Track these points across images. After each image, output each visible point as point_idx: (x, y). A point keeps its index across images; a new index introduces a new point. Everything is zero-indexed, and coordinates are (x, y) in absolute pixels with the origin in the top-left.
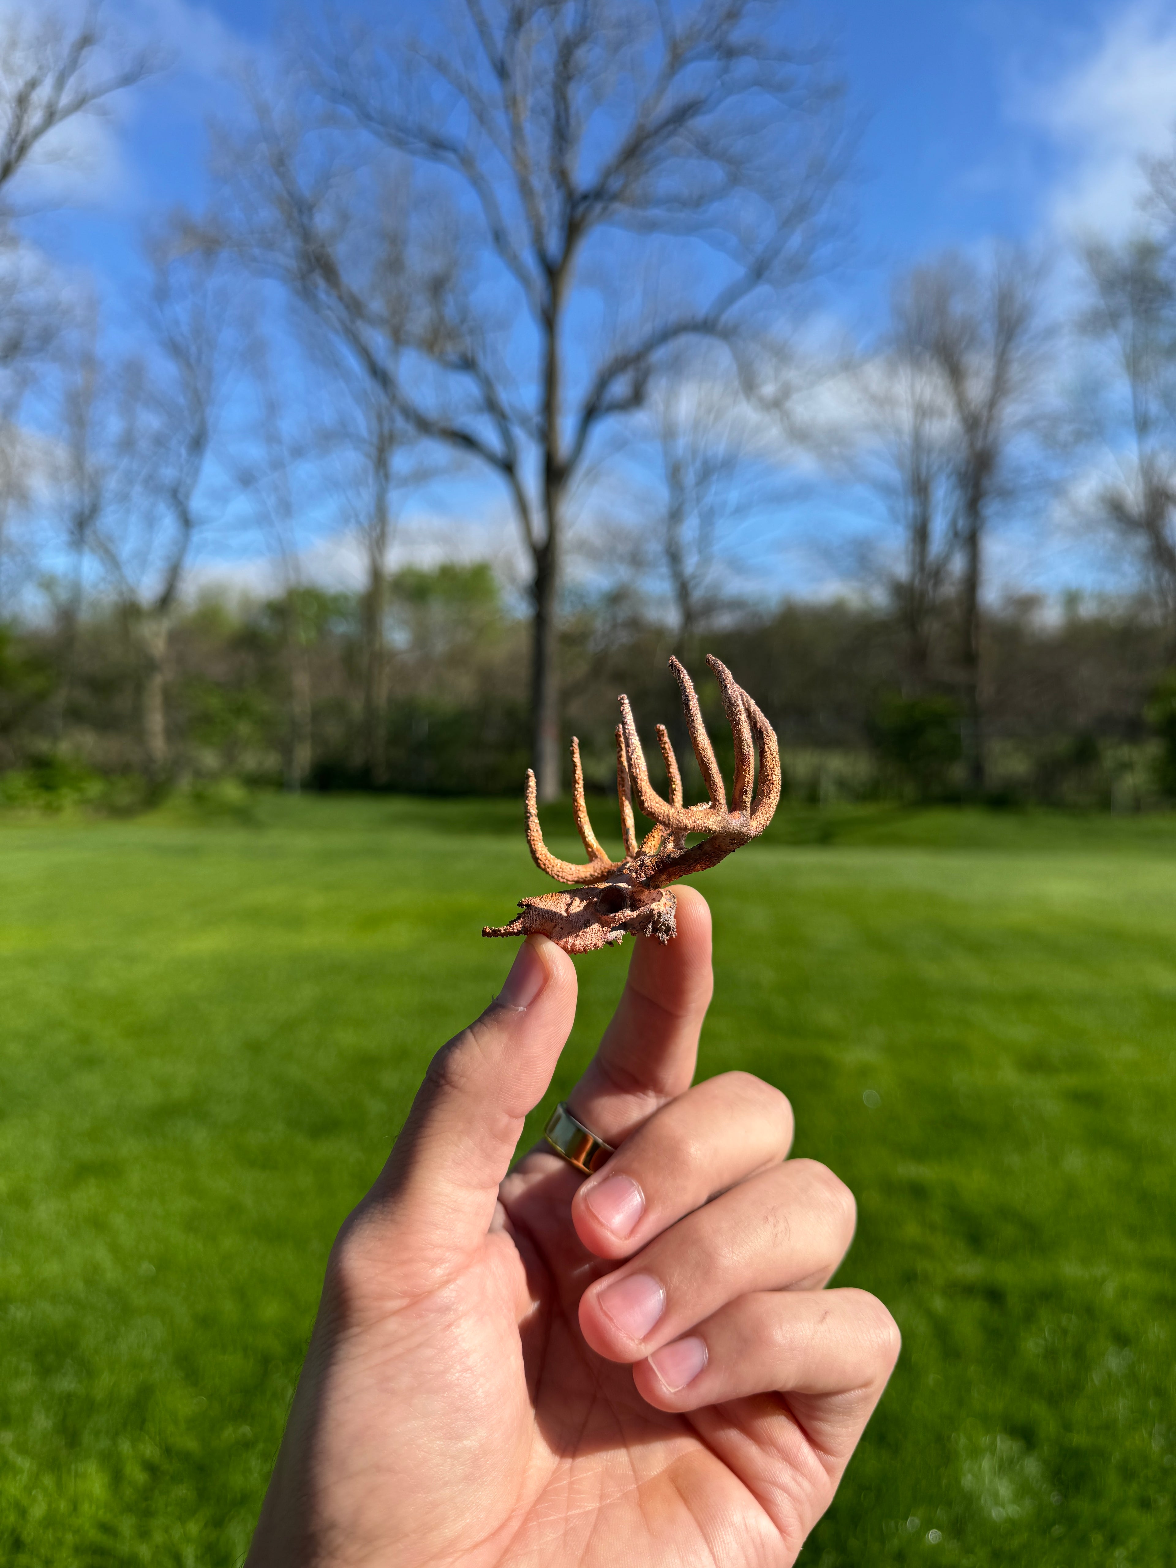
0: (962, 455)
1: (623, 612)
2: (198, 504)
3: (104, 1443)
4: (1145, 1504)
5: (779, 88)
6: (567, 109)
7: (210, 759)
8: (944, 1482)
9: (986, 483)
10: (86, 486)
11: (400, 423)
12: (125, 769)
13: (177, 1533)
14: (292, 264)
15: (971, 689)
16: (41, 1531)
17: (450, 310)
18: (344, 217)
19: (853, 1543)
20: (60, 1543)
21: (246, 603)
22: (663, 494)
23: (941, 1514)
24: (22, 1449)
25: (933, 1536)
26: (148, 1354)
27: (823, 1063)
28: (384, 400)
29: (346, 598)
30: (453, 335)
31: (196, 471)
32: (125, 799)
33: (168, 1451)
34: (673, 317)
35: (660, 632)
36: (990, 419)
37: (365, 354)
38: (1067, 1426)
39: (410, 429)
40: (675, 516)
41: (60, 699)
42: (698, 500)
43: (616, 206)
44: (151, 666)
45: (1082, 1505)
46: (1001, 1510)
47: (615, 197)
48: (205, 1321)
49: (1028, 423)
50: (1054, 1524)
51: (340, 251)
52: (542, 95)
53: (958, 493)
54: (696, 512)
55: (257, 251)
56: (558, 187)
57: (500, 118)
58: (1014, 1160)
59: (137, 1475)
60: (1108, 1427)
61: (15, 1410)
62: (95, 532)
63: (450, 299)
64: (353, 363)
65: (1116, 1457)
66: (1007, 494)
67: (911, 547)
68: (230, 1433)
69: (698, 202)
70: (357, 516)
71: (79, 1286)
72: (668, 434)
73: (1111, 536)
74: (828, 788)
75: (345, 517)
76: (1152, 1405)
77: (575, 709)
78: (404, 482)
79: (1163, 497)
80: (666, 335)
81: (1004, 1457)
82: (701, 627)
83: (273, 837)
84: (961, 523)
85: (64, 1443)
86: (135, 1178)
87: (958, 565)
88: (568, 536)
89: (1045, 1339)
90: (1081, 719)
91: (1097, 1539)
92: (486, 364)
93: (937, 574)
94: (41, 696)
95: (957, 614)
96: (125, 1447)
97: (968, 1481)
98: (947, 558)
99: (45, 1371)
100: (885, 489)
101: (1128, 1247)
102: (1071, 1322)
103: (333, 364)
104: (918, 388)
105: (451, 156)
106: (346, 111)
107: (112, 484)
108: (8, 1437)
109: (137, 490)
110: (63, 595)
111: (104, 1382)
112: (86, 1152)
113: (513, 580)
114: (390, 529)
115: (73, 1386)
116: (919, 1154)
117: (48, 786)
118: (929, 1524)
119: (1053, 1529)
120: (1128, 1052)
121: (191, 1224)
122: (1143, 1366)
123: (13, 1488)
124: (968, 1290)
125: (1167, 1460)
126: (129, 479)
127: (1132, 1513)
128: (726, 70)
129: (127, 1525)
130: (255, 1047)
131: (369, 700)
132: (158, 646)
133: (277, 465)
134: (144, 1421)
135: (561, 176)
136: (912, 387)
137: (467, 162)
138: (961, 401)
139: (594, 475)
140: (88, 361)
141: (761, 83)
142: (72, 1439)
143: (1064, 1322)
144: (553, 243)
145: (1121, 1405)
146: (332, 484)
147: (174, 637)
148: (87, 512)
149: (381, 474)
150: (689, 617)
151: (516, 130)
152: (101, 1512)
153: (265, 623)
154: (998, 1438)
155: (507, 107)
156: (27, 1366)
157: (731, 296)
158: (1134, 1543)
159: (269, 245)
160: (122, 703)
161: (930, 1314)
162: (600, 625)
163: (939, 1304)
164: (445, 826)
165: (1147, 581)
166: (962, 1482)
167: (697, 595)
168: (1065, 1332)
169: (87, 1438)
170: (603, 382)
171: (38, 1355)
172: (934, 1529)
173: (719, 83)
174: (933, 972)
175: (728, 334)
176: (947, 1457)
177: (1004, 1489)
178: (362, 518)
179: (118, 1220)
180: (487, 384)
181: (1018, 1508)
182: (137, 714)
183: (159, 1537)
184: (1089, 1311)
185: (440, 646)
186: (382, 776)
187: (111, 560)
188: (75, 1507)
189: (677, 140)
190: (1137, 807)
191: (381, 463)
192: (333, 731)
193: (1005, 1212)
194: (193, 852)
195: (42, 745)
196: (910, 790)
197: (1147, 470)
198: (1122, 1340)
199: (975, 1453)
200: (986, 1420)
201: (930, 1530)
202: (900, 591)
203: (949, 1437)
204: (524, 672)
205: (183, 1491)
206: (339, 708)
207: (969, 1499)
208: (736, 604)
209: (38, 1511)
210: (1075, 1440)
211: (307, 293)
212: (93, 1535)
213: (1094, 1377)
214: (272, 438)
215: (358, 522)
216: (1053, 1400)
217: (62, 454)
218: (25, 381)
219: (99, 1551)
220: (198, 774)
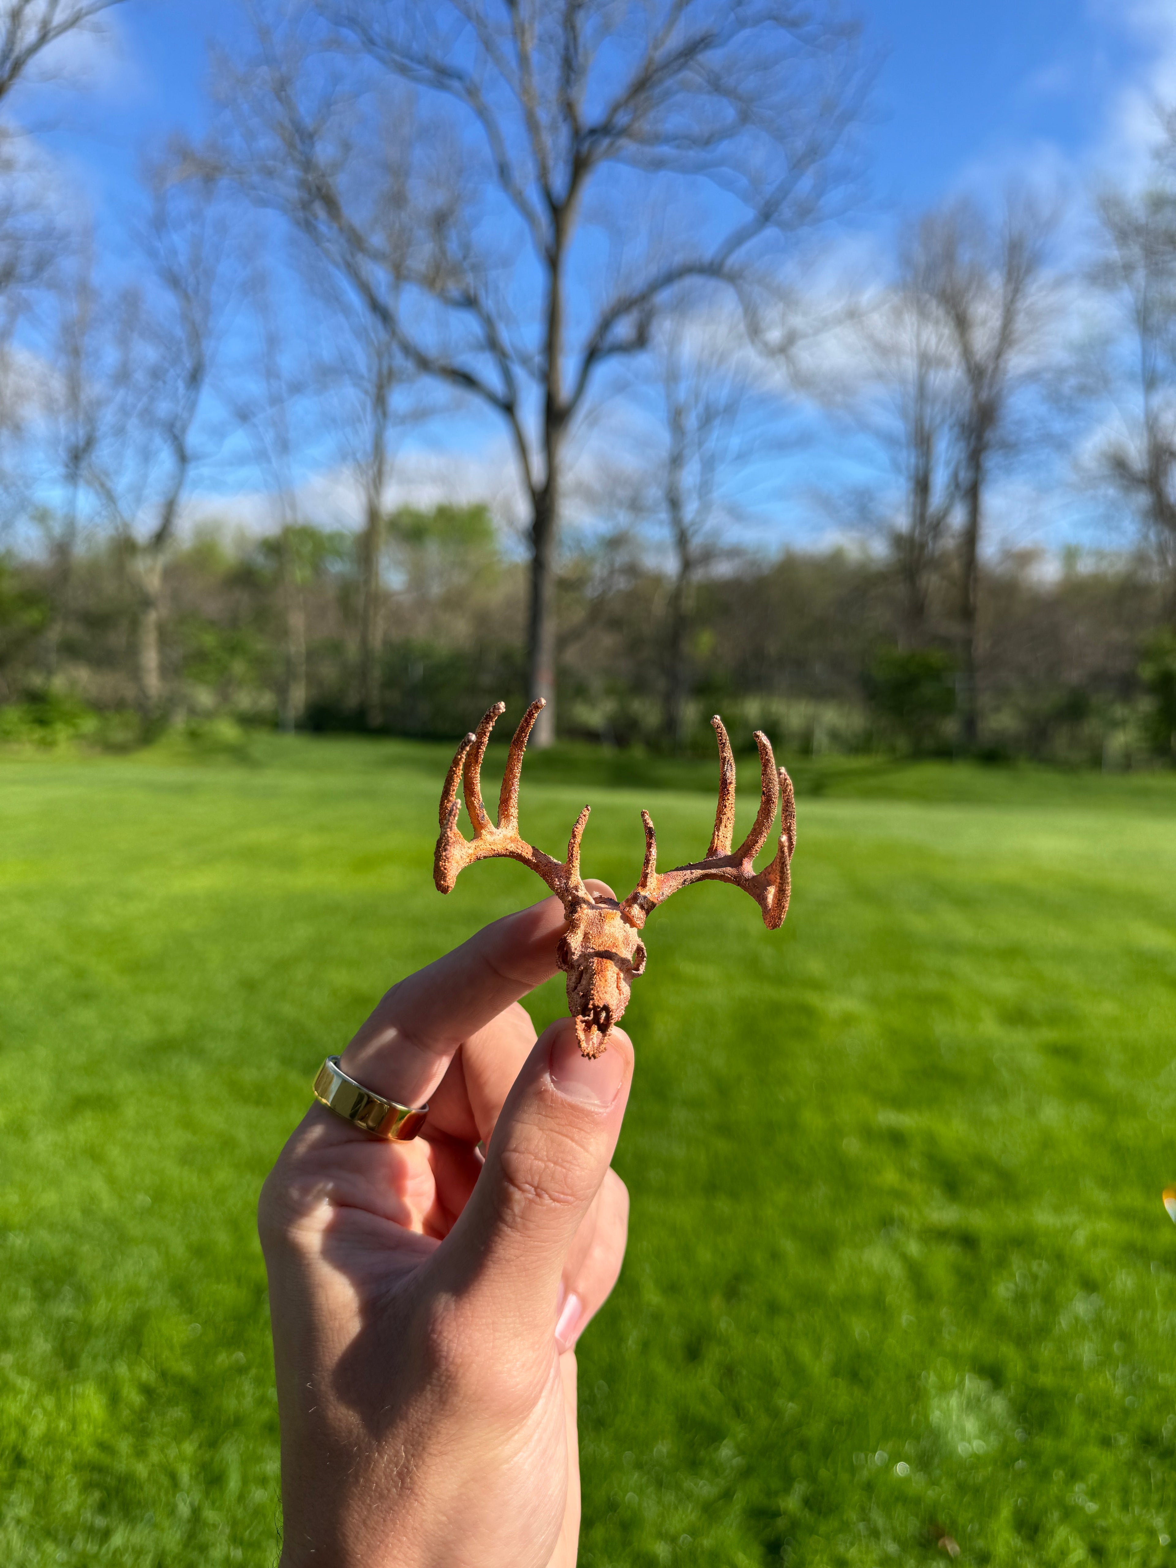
0: (965, 406)
1: (621, 558)
2: (194, 439)
3: (101, 1366)
4: (1106, 1442)
5: (794, 24)
6: (575, 39)
7: (205, 697)
8: (913, 1417)
9: (990, 435)
10: (81, 417)
11: (400, 361)
12: (120, 705)
13: (172, 1452)
14: (294, 194)
15: (968, 643)
16: (41, 1449)
17: (453, 247)
18: (346, 147)
19: (824, 1473)
20: (59, 1460)
21: (241, 540)
22: (665, 437)
23: (909, 1448)
24: (23, 1371)
25: (901, 1469)
26: (143, 1282)
27: (807, 1011)
28: (384, 335)
30: (455, 271)
31: (192, 406)
32: (119, 735)
33: (164, 1375)
34: (679, 259)
35: (657, 579)
36: (996, 369)
37: (365, 289)
38: (1034, 1368)
39: (410, 366)
40: (676, 461)
41: (54, 634)
42: (700, 444)
43: (624, 142)
44: (146, 602)
45: (1046, 1443)
46: (967, 1445)
47: (624, 132)
48: (200, 1251)
49: (1033, 376)
50: (1018, 1459)
51: (341, 183)
52: (551, 23)
53: (962, 444)
54: (696, 458)
55: (256, 178)
56: (565, 120)
57: (507, 47)
58: (993, 1112)
59: (135, 1398)
60: (1074, 1369)
61: (15, 1333)
62: (90, 465)
63: (453, 234)
64: (354, 298)
65: (1079, 1397)
66: (1010, 447)
67: (912, 498)
68: (223, 1359)
69: (707, 141)
70: (354, 454)
71: (76, 1215)
72: (672, 377)
73: (1112, 492)
74: (821, 739)
75: (344, 455)
76: (1117, 1348)
77: (571, 655)
78: (403, 420)
79: (1168, 454)
80: (670, 277)
81: (972, 1396)
82: (698, 575)
83: (268, 778)
84: (962, 475)
85: (62, 1365)
86: (130, 1112)
87: (958, 519)
88: (566, 480)
89: (1016, 1284)
90: (1074, 676)
91: (1059, 1474)
92: (488, 303)
93: (937, 527)
94: (36, 631)
95: (956, 567)
96: (122, 1370)
97: (935, 1416)
98: (946, 512)
99: (44, 1297)
100: (888, 440)
101: (1100, 1197)
102: (1041, 1267)
103: (333, 299)
104: (924, 337)
105: (456, 84)
106: (350, 35)
107: (108, 417)
108: (8, 1359)
109: (133, 424)
110: (57, 530)
111: (101, 1310)
112: (82, 1086)
113: (511, 522)
114: (387, 468)
115: (70, 1311)
116: (899, 1102)
117: (42, 722)
118: (896, 1457)
119: (1016, 1463)
120: (1108, 1007)
121: (186, 1158)
122: (1110, 1311)
123: (13, 1408)
124: (943, 1235)
125: (1128, 1400)
126: (125, 411)
127: (1093, 1451)
128: (739, 3)
129: (124, 1445)
130: (249, 985)
131: (364, 642)
132: (153, 582)
133: (276, 400)
134: (140, 1346)
135: (568, 109)
136: (918, 336)
137: (472, 92)
138: (967, 352)
139: (593, 420)
140: (84, 289)
141: (774, 17)
142: (70, 1361)
143: (1035, 1267)
145: (1086, 1348)
146: (329, 422)
147: (170, 573)
148: (82, 444)
149: (379, 412)
150: (687, 565)
151: (523, 59)
152: (99, 1432)
153: (260, 559)
154: (967, 1377)
155: (514, 34)
156: (26, 1291)
157: (738, 239)
158: (1093, 1478)
159: (270, 173)
160: (116, 639)
161: (905, 1258)
162: (598, 570)
163: (913, 1248)
165: (1146, 537)
166: (930, 1418)
167: (696, 542)
168: (1035, 1277)
169: (85, 1361)
170: (606, 324)
171: (37, 1282)
172: (902, 1461)
173: (732, 16)
174: (918, 924)
175: (733, 278)
176: (918, 1395)
177: (971, 1425)
178: (359, 455)
179: (114, 1152)
180: (488, 322)
181: (982, 1443)
182: (133, 650)
183: (155, 1457)
184: (1059, 1258)
185: (436, 590)
186: (376, 719)
187: (109, 497)
188: (74, 1425)
189: (687, 74)
190: (1127, 764)
191: (380, 401)
192: (329, 672)
193: (981, 1161)
194: (187, 790)
195: (36, 680)
196: (903, 743)
197: (1151, 424)
198: (1089, 1285)
199: (944, 1389)
200: (955, 1358)
201: (899, 1462)
202: (899, 541)
203: (919, 1375)
204: (521, 617)
205: (178, 1413)
206: (336, 648)
207: (936, 1435)
208: (734, 552)
209: (37, 1429)
210: (1040, 1380)
211: (308, 226)
212: (91, 1452)
213: (1062, 1321)
214: (271, 373)
215: (356, 460)
216: (1022, 1341)
217: (58, 386)
218: (19, 308)
219: (97, 1468)
220: (192, 711)
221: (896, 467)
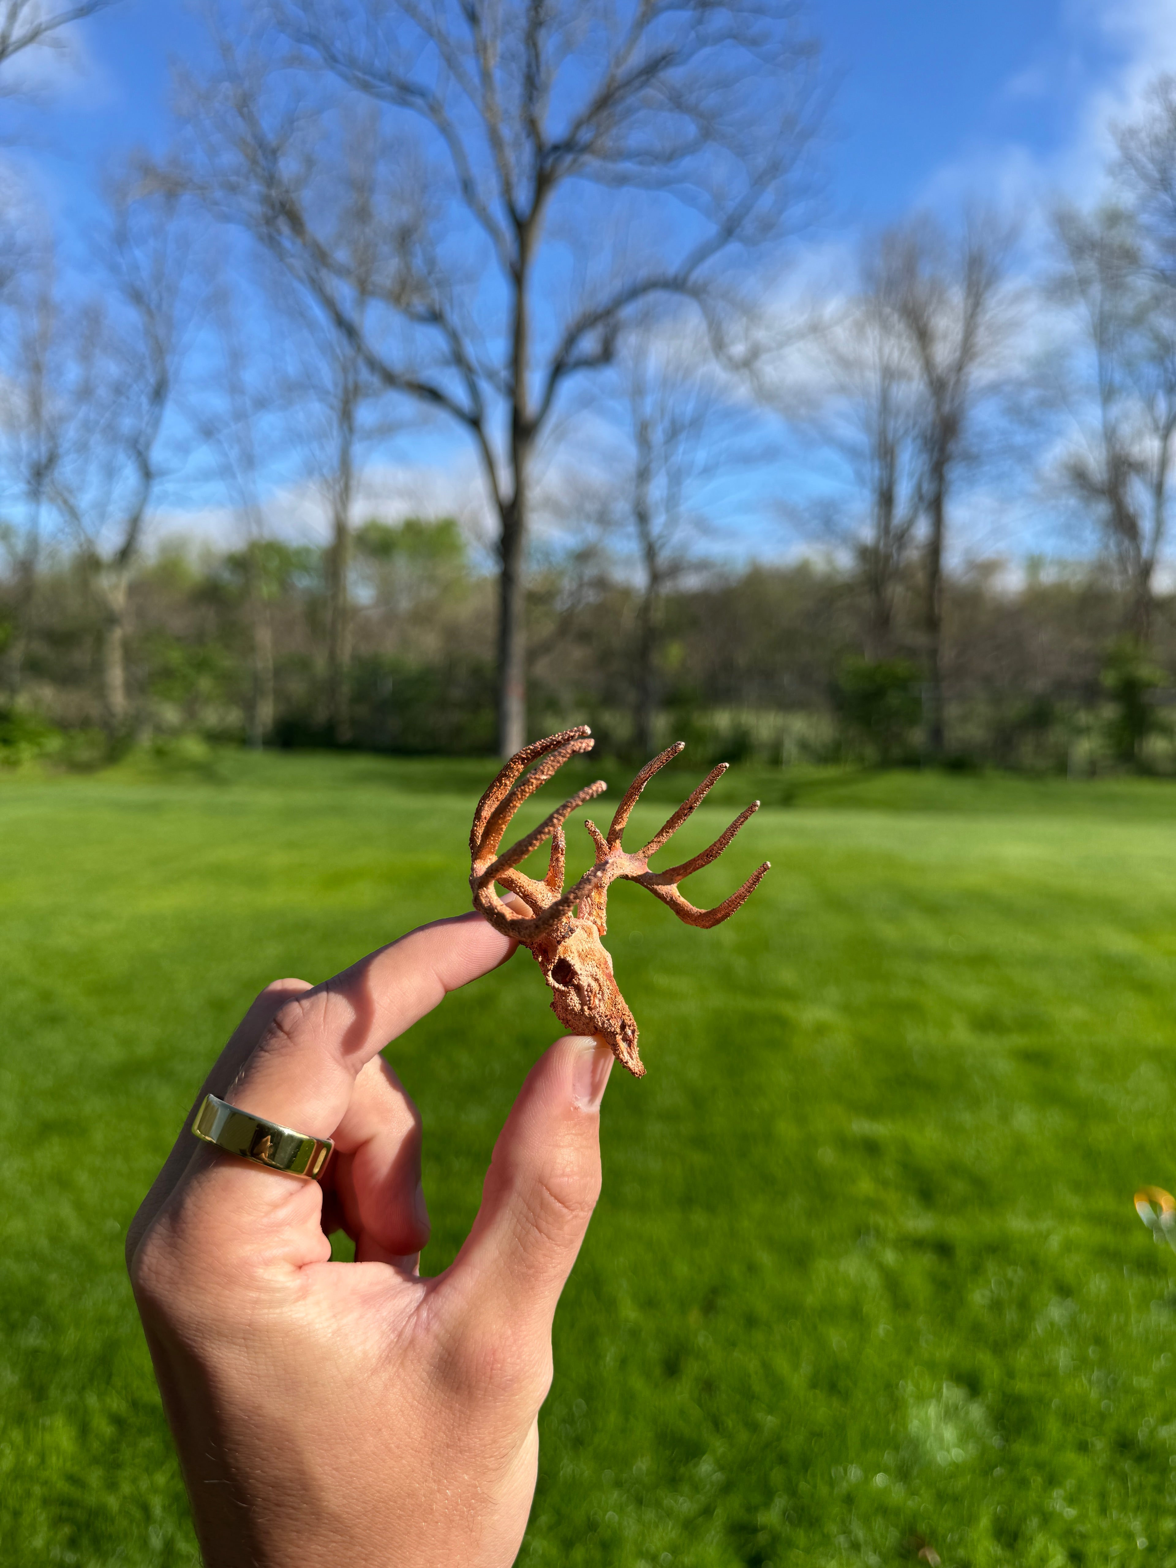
0: (928, 418)
1: (590, 571)
2: (158, 455)
3: (71, 1397)
4: (1083, 1447)
5: (754, 42)
6: (537, 56)
7: (171, 714)
8: (892, 1427)
9: (953, 447)
10: (43, 433)
11: (365, 375)
12: (85, 723)
13: (144, 1484)
14: (257, 209)
15: (933, 653)
16: (9, 1484)
17: (418, 262)
18: (309, 162)
19: (803, 1486)
20: (28, 1494)
21: (207, 555)
22: (631, 451)
23: (888, 1458)
25: (879, 1480)
26: (113, 1310)
27: (781, 1021)
28: (349, 351)
29: (307, 551)
30: (420, 287)
31: (156, 422)
32: (84, 754)
33: (135, 1404)
34: (643, 274)
35: (626, 593)
36: (958, 382)
37: (329, 303)
38: (1010, 1374)
39: (376, 381)
40: (643, 475)
41: (18, 652)
42: (667, 458)
43: (587, 158)
44: (112, 619)
45: (1022, 1448)
46: (946, 1453)
47: (587, 148)
49: (994, 388)
50: (996, 1466)
51: (305, 200)
52: (514, 41)
53: (925, 457)
54: (663, 471)
55: (218, 194)
56: (528, 136)
57: (470, 65)
58: (967, 1118)
59: (107, 1429)
60: (1050, 1374)
62: (53, 482)
63: (418, 250)
64: (319, 313)
65: (1056, 1402)
66: (972, 459)
67: (876, 510)
69: (670, 157)
70: (320, 469)
71: (43, 1243)
72: (638, 391)
73: (1073, 502)
74: (790, 749)
75: (310, 469)
76: (1092, 1352)
77: (542, 668)
78: (369, 435)
79: (1125, 466)
80: (634, 292)
81: (950, 1404)
82: (667, 588)
83: (237, 794)
84: (926, 487)
85: (30, 1397)
86: (98, 1137)
87: (922, 530)
88: (534, 494)
89: (992, 1291)
90: (1038, 685)
91: (1037, 1481)
92: (454, 318)
93: (902, 537)
95: (921, 578)
96: (92, 1401)
97: (914, 1426)
98: (911, 522)
99: (11, 1327)
100: (852, 452)
101: (1073, 1201)
102: (1016, 1274)
103: (299, 315)
104: (887, 350)
105: (419, 101)
106: (312, 52)
107: (71, 433)
109: (96, 440)
110: (20, 547)
111: (70, 1339)
112: (48, 1110)
114: (354, 483)
115: (38, 1341)
116: (872, 1111)
118: (875, 1468)
119: (995, 1471)
120: (1078, 1012)
122: (1084, 1316)
124: (918, 1244)
125: (1104, 1404)
126: (87, 427)
127: (1070, 1456)
128: (700, 21)
129: (95, 1477)
130: (219, 1006)
131: (332, 657)
132: (118, 599)
133: (240, 415)
134: (110, 1376)
135: (532, 126)
136: (881, 349)
137: (434, 109)
138: (928, 364)
139: (561, 435)
140: (45, 304)
141: (735, 36)
142: (39, 1393)
143: (1010, 1273)
144: (523, 196)
145: (1062, 1353)
146: (294, 437)
147: (134, 590)
148: (44, 460)
149: (345, 427)
150: (656, 577)
151: (486, 76)
152: (68, 1464)
153: (226, 575)
154: (944, 1385)
155: (477, 51)
157: (701, 255)
158: (1070, 1483)
159: (233, 189)
160: (81, 657)
161: (882, 1268)
162: (567, 584)
163: (890, 1257)
164: (409, 784)
165: (1106, 547)
166: (909, 1427)
167: (664, 557)
168: (1010, 1284)
169: (53, 1392)
170: (571, 339)
171: (4, 1312)
172: (881, 1472)
173: (693, 35)
174: (889, 932)
175: (698, 293)
176: (896, 1405)
177: (949, 1433)
178: (325, 471)
179: (82, 1178)
180: (454, 337)
181: (961, 1451)
182: (98, 668)
183: (126, 1488)
184: (1034, 1264)
185: (404, 604)
186: (346, 734)
187: (72, 513)
188: (43, 1458)
189: (649, 92)
190: (1092, 771)
191: (346, 415)
192: (297, 687)
193: (955, 1169)
194: (154, 808)
196: (870, 752)
197: (1110, 435)
198: (1064, 1290)
199: (922, 1398)
200: (932, 1366)
201: (878, 1473)
202: (865, 554)
203: (897, 1385)
204: (490, 631)
205: (150, 1443)
206: (304, 665)
207: (915, 1444)
208: (702, 565)
209: (5, 1464)
210: (1017, 1387)
211: (271, 241)
212: (62, 1486)
213: (1038, 1327)
214: (235, 389)
215: (322, 475)
216: (998, 1348)
219: (68, 1502)
220: (159, 729)
221: (860, 479)
